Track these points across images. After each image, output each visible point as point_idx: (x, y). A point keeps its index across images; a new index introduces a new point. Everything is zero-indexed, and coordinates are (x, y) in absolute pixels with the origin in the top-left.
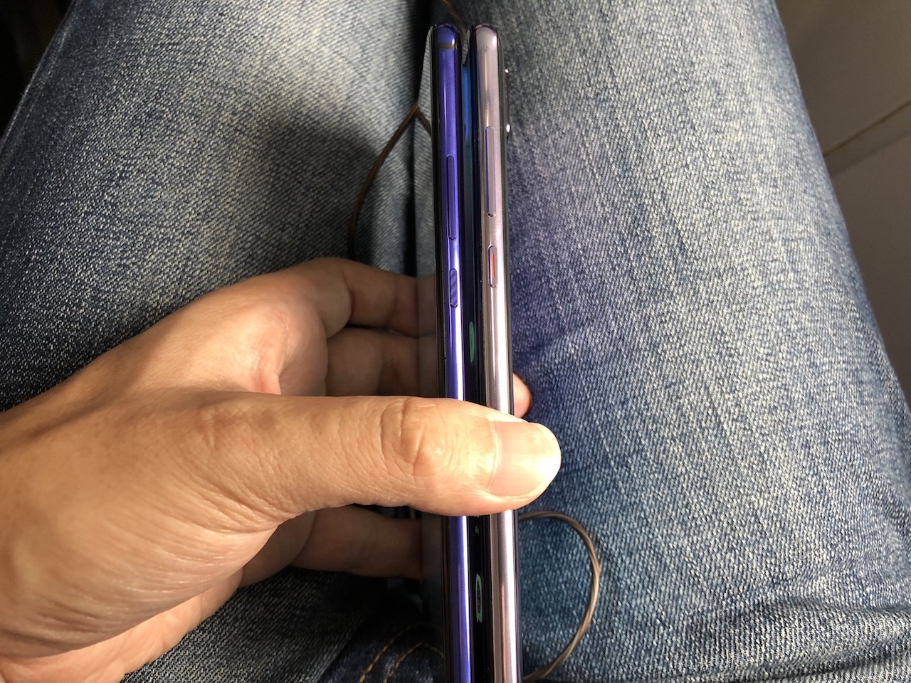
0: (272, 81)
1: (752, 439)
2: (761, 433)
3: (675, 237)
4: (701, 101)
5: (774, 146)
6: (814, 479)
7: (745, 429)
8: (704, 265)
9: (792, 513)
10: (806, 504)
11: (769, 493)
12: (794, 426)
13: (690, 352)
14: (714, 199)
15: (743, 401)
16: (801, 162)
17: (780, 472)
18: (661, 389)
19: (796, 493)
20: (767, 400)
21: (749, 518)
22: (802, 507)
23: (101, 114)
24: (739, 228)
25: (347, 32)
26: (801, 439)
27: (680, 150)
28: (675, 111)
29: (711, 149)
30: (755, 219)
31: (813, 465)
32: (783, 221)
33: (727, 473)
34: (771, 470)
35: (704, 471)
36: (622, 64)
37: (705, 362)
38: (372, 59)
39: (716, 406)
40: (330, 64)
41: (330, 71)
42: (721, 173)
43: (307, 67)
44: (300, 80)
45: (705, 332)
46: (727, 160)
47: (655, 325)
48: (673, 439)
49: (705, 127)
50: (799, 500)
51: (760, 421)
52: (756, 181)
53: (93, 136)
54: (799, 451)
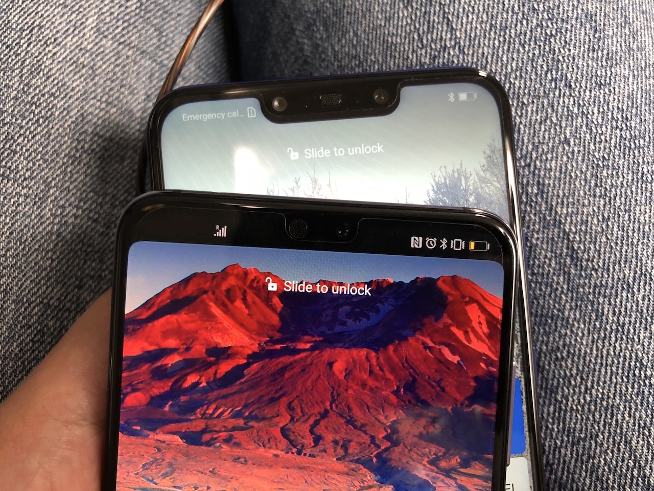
0: (39, 99)
3: (563, 243)
4: (575, 46)
8: (606, 276)
13: (600, 396)
18: (566, 446)
25: (133, 14)
27: (554, 119)
28: (542, 67)
29: (596, 111)
36: (461, 10)
37: (621, 408)
38: (173, 41)
39: (643, 464)
40: (116, 60)
41: (117, 69)
42: (613, 142)
43: (84, 71)
44: (77, 89)
45: (618, 367)
46: (619, 123)
47: (549, 364)
49: (584, 82)
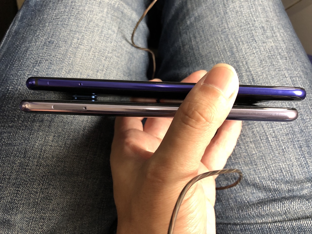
1: (280, 144)
2: (283, 142)
5: (285, 46)
6: (303, 159)
7: (277, 140)
9: (295, 170)
10: (300, 167)
11: (286, 163)
12: (295, 140)
14: (264, 64)
15: (276, 131)
16: (295, 51)
17: (290, 156)
19: (296, 163)
20: (285, 131)
21: (279, 171)
22: (298, 168)
23: (33, 42)
24: (273, 74)
26: (298, 145)
30: (279, 71)
31: (303, 154)
32: (290, 71)
33: (271, 155)
34: (287, 155)
35: (262, 153)
48: (251, 142)
50: (297, 166)
51: (283, 138)
52: (279, 58)
53: (31, 49)
54: (297, 149)
